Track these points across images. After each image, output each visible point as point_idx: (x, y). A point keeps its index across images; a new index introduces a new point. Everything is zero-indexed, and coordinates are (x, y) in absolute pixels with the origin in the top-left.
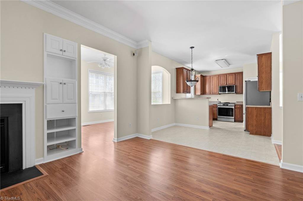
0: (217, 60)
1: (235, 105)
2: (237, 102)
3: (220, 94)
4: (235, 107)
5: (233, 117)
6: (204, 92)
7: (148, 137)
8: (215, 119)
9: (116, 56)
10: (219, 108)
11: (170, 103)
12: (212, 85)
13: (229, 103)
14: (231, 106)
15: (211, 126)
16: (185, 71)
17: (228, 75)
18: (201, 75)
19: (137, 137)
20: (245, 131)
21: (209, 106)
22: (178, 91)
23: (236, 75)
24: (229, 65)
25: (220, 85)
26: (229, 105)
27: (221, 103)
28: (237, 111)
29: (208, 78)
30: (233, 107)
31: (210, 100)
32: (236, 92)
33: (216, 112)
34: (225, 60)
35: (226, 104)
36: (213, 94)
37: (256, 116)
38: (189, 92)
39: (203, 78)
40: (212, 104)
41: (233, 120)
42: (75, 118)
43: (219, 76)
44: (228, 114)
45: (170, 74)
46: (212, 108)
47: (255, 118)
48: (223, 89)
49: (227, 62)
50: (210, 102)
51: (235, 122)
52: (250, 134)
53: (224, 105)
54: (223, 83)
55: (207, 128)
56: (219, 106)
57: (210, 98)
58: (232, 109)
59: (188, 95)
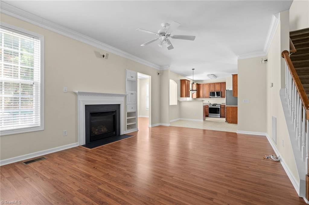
0: (208, 75)
1: (221, 105)
2: (222, 103)
3: (210, 98)
4: (220, 107)
5: (220, 114)
6: (198, 96)
7: (168, 125)
8: (207, 116)
9: (151, 76)
10: (209, 108)
11: (177, 104)
12: (205, 91)
13: (217, 104)
14: (218, 106)
15: (204, 120)
16: (186, 82)
17: (216, 84)
18: (197, 84)
19: (160, 125)
20: (226, 122)
21: (204, 106)
22: (181, 96)
23: (222, 84)
24: (217, 77)
25: (210, 91)
26: (217, 105)
27: (211, 104)
28: (222, 110)
29: (201, 86)
30: (219, 107)
31: (204, 102)
32: (221, 96)
33: (208, 111)
34: (214, 75)
35: (215, 105)
36: (206, 97)
37: (232, 112)
38: (189, 97)
39: (198, 85)
40: (205, 105)
41: (219, 116)
42: (135, 112)
43: (210, 84)
44: (216, 112)
45: (177, 85)
46: (205, 107)
47: (231, 113)
48: (212, 94)
49: (215, 76)
50: (204, 103)
51: (220, 117)
52: (228, 123)
53: (213, 106)
54: (212, 90)
55: (202, 120)
56: (209, 106)
57: (204, 101)
58: (219, 108)
59: (188, 99)
